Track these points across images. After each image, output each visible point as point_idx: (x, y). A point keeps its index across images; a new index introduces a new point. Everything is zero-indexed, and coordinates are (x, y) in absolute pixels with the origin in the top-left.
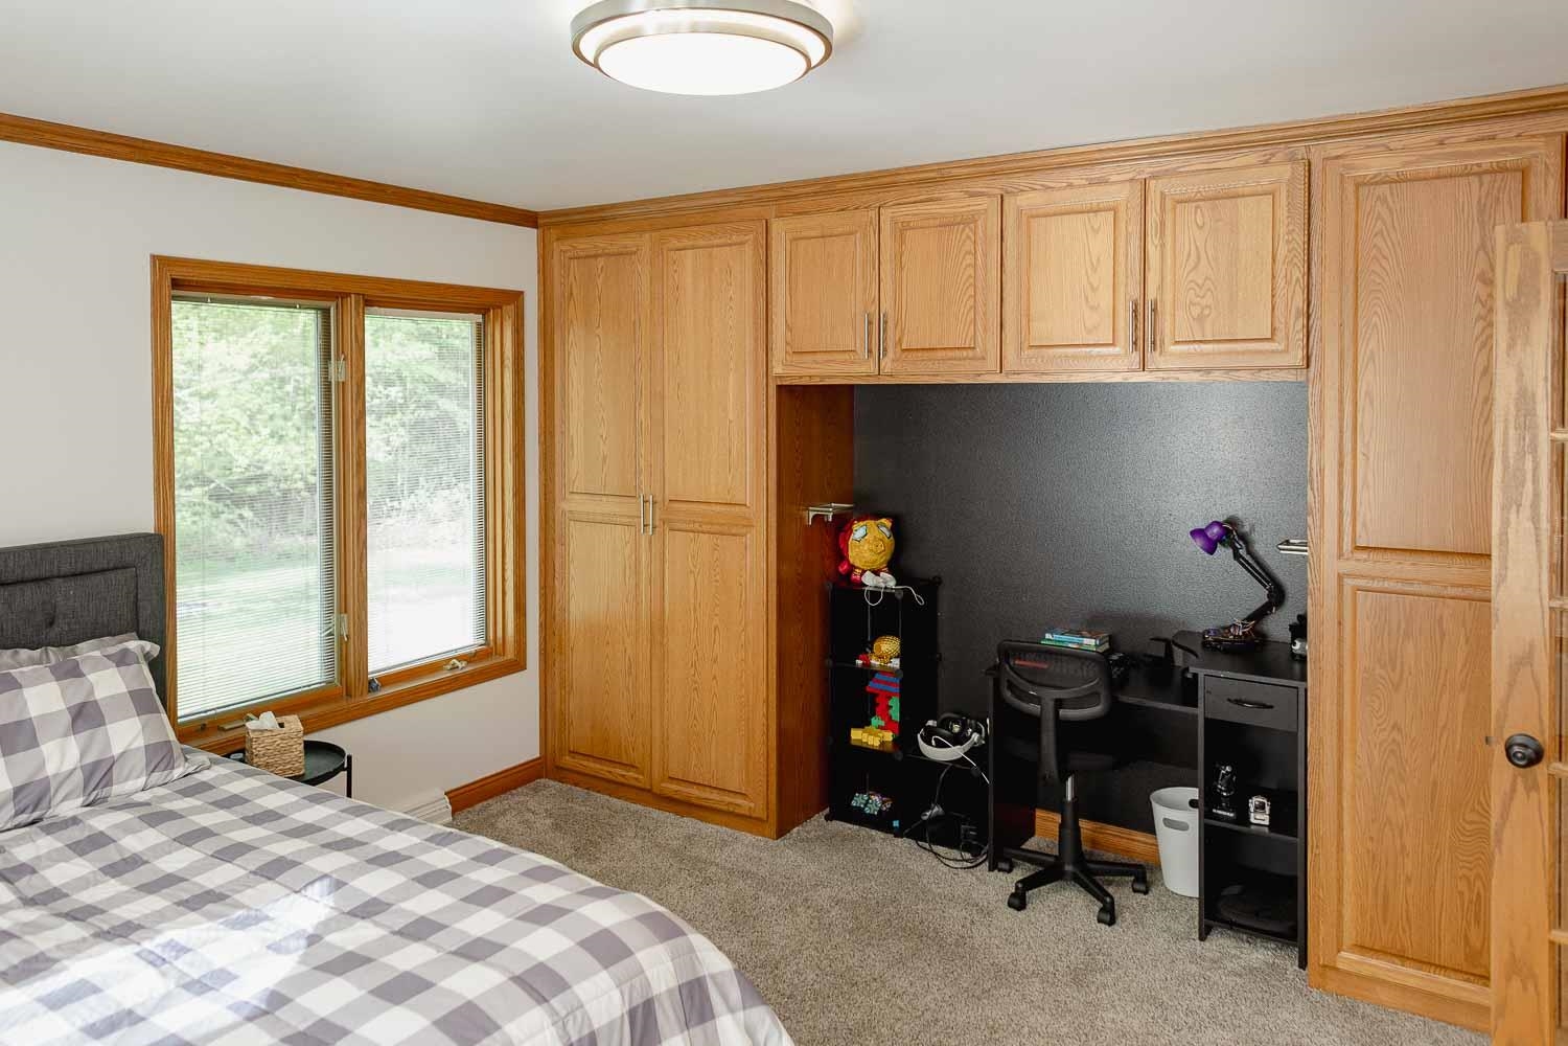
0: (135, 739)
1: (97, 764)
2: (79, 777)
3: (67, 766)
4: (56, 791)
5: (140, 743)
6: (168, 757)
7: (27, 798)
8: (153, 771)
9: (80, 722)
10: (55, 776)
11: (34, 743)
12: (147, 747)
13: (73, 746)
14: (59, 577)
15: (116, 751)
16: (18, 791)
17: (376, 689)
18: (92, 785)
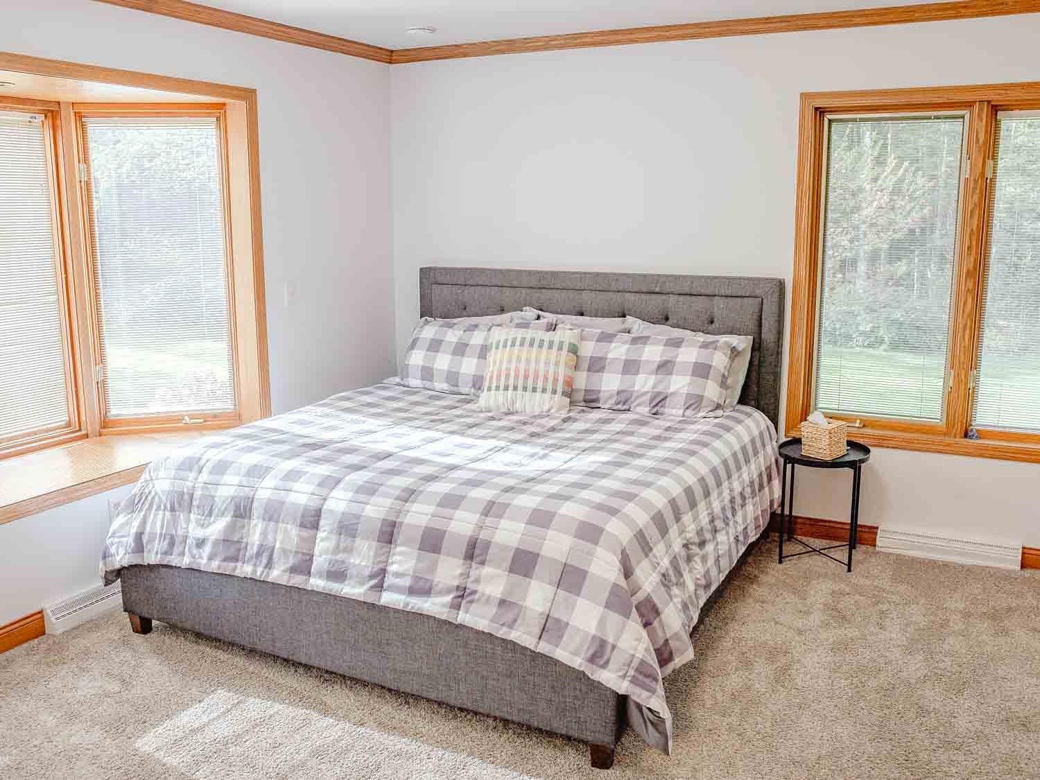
0: (683, 386)
1: (659, 393)
2: (649, 396)
3: (646, 389)
4: (635, 400)
5: (685, 391)
6: (698, 403)
7: (622, 398)
8: (687, 408)
9: (661, 369)
10: (637, 391)
11: (637, 373)
12: (687, 394)
13: (652, 379)
14: (719, 296)
15: (672, 390)
16: (619, 393)
17: (971, 437)
18: (654, 403)
